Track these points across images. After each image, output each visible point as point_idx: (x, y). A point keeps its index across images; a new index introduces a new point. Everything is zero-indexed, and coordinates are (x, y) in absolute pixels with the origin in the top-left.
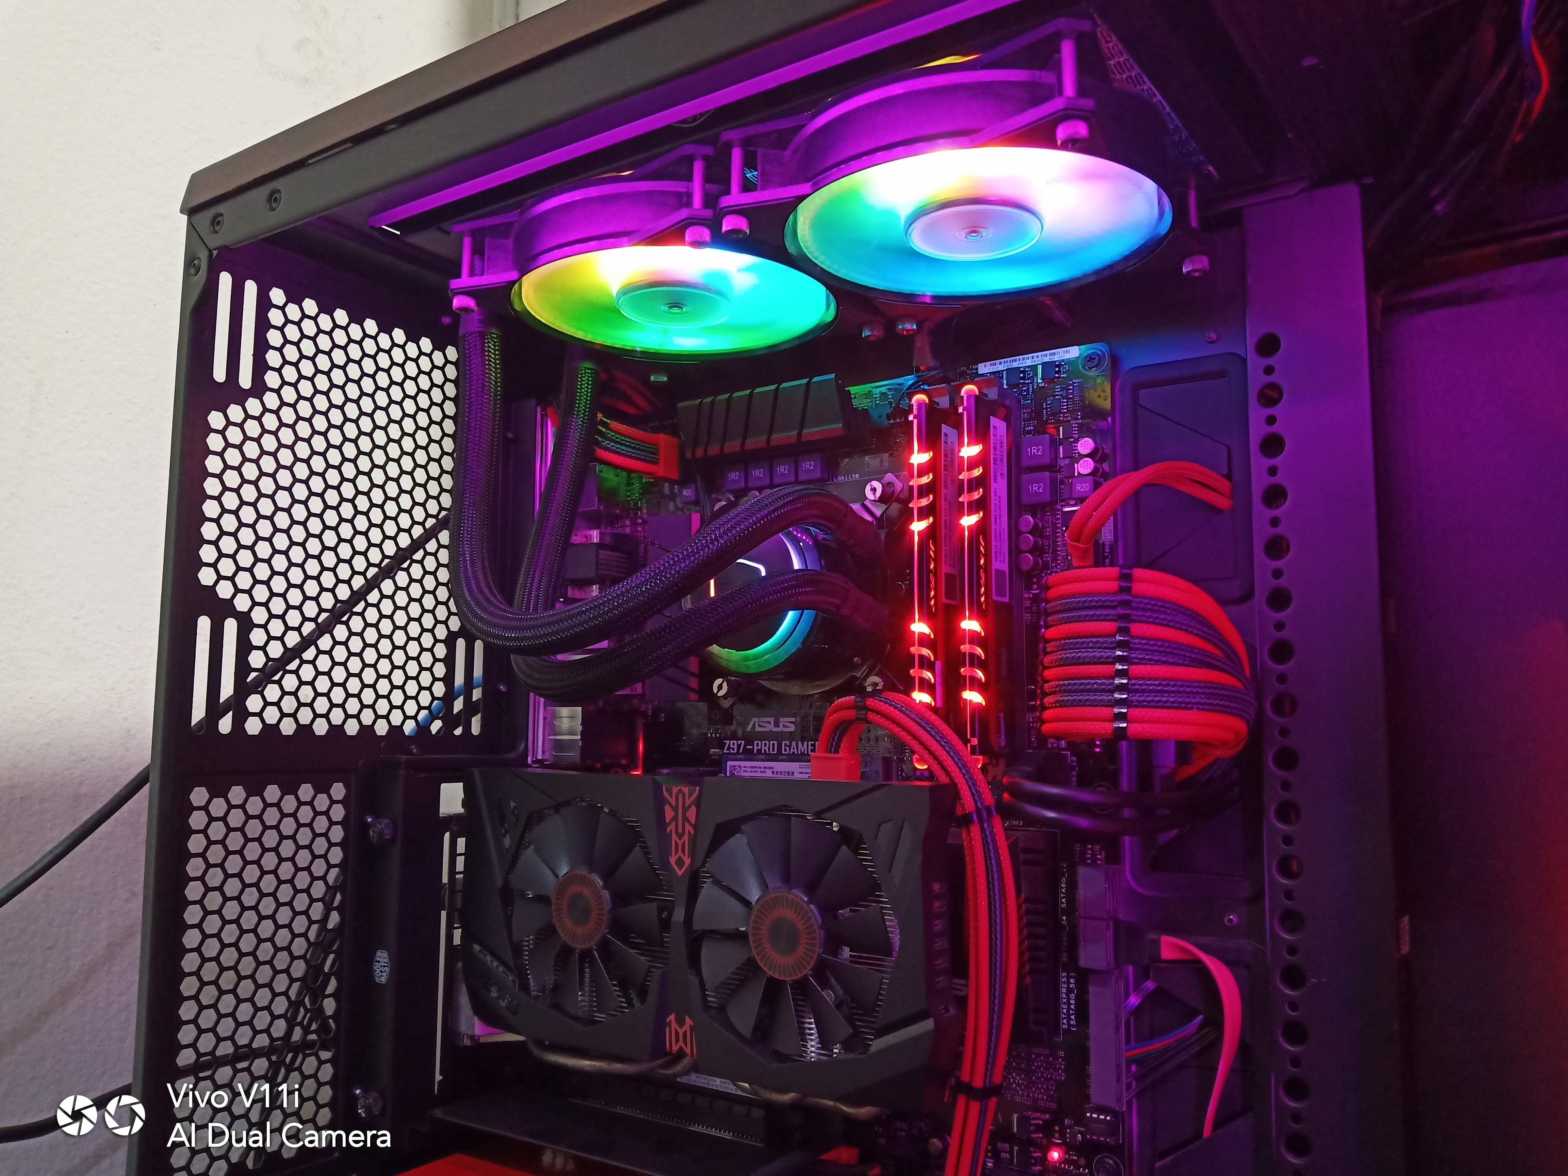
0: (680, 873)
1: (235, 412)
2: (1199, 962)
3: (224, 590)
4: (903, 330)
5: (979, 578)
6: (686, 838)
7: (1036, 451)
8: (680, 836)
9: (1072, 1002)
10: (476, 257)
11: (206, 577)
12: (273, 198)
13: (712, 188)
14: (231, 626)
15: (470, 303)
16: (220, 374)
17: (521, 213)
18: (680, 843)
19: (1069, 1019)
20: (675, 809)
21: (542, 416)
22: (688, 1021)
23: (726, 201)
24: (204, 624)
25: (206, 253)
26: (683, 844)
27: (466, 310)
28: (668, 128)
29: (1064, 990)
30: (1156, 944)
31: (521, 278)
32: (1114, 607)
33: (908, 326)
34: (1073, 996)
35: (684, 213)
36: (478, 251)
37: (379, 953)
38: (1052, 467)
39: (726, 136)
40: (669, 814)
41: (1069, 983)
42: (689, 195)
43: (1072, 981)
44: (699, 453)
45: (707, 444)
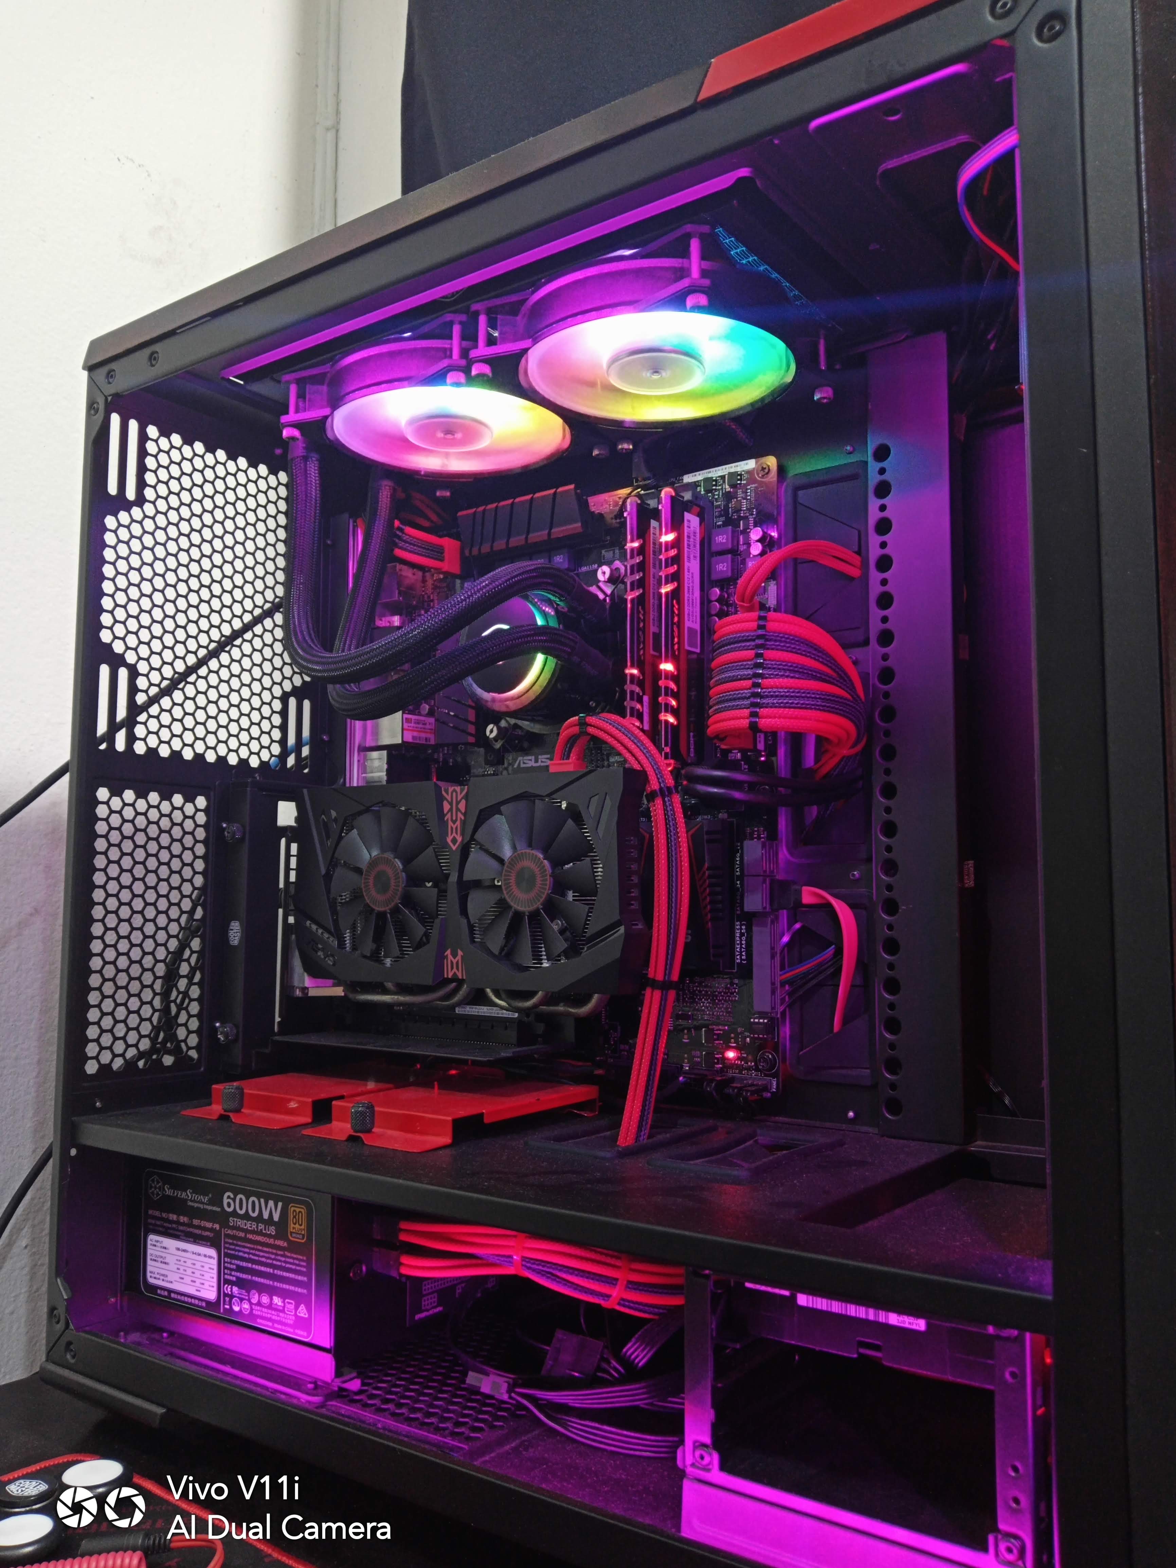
0: (454, 848)
1: (123, 516)
2: (829, 905)
3: (118, 647)
4: (622, 449)
5: (673, 631)
6: (458, 823)
7: (722, 539)
8: (454, 822)
9: (744, 942)
10: (300, 400)
11: (105, 636)
12: (153, 357)
13: (465, 343)
14: (123, 673)
15: (296, 433)
16: (112, 489)
17: (332, 366)
18: (454, 827)
19: (741, 955)
20: (451, 804)
21: (354, 527)
22: (460, 953)
23: (473, 354)
24: (104, 671)
25: (104, 398)
26: (456, 828)
27: (293, 438)
28: (434, 302)
29: (738, 935)
30: (799, 893)
31: (332, 413)
32: (754, 640)
33: (625, 446)
34: (744, 938)
35: (445, 363)
36: (301, 395)
37: (233, 924)
38: (734, 551)
39: (474, 307)
40: (446, 806)
41: (741, 929)
42: (451, 350)
43: (743, 927)
44: (475, 551)
45: (481, 544)
